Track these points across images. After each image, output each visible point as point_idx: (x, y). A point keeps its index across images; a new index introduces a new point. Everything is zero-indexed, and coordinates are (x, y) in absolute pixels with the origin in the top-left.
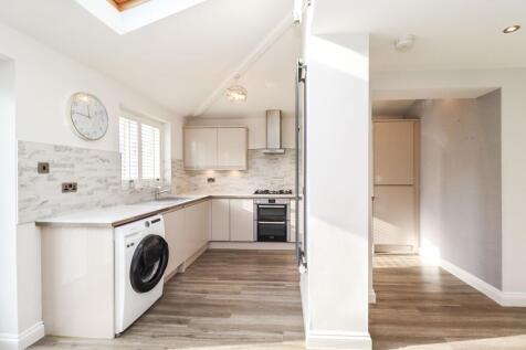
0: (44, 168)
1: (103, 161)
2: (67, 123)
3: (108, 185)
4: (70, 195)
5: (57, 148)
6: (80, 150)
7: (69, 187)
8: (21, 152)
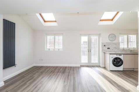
0: (105, 46)
1: (115, 44)
2: (108, 39)
3: (116, 49)
4: (109, 49)
5: (107, 43)
6: (110, 43)
7: (109, 48)
8: (102, 44)
